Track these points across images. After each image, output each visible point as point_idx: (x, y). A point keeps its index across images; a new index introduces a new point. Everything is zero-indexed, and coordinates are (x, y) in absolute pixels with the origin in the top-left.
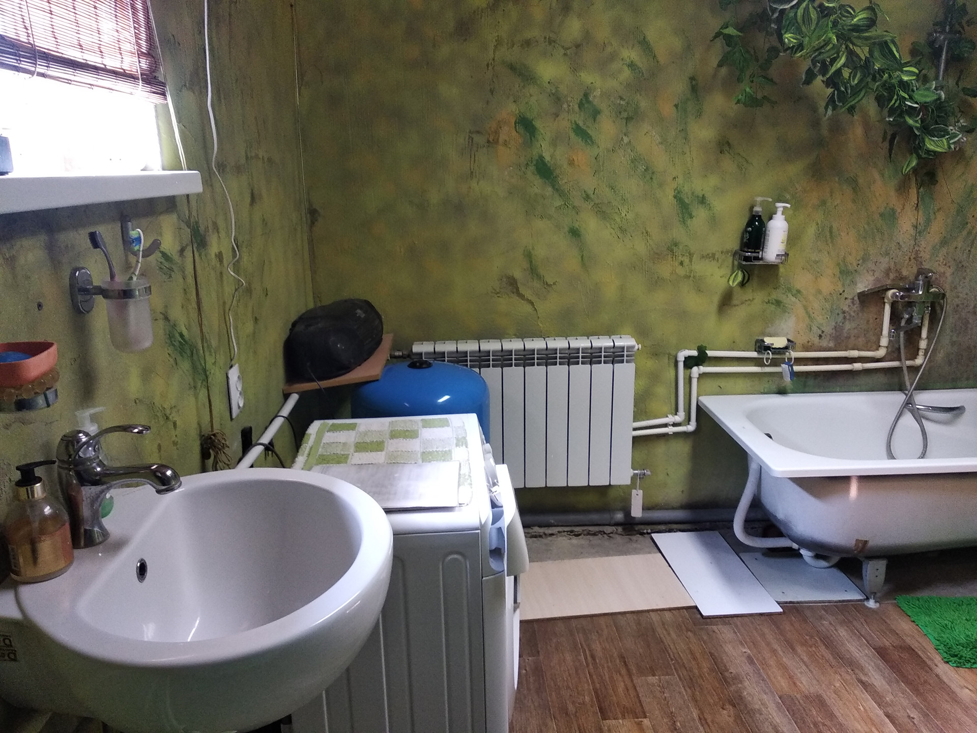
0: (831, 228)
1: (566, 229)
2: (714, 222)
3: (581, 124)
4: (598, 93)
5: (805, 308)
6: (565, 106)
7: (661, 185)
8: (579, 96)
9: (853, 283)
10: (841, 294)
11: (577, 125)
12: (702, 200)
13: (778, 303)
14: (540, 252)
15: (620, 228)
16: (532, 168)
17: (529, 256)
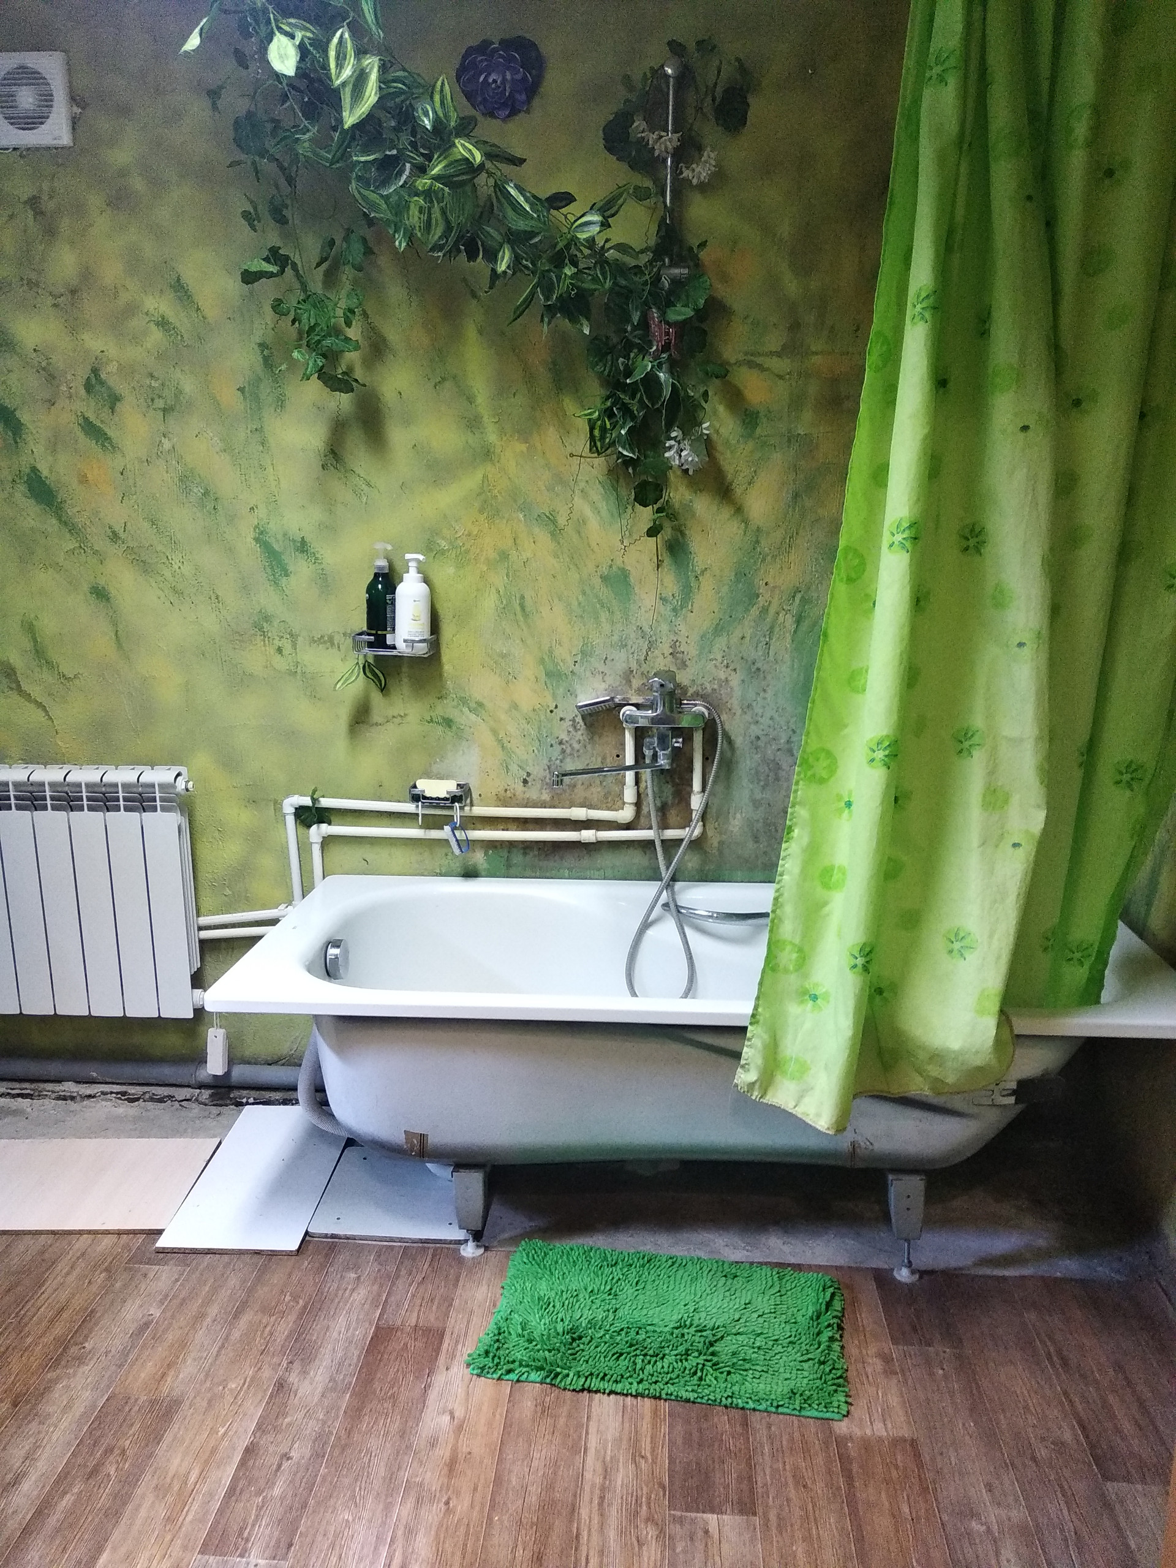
0: (522, 597)
1: (86, 587)
2: (325, 583)
3: (92, 418)
4: (113, 367)
5: (494, 732)
6: (64, 388)
7: (232, 519)
8: (83, 373)
9: (571, 692)
10: (551, 711)
11: (86, 419)
12: (302, 547)
13: (448, 723)
14: (48, 625)
15: (174, 589)
16: (22, 488)
17: (30, 628)
